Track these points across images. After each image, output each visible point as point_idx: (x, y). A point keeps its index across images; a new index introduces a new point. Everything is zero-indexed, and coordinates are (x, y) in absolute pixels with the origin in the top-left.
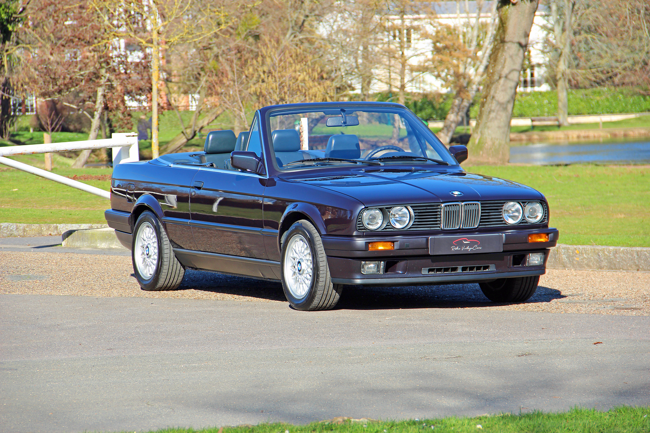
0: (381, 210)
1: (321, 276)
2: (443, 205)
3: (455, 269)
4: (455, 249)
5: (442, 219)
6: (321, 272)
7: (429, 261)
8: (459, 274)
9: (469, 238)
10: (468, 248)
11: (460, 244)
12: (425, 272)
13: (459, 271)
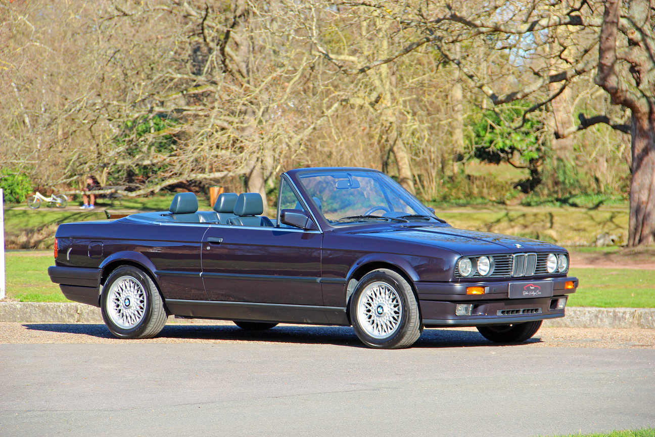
0: (470, 259)
1: (412, 317)
2: (514, 256)
3: (518, 311)
4: (525, 294)
5: (513, 268)
6: (413, 314)
7: (502, 304)
8: (520, 316)
9: (534, 285)
10: (533, 293)
11: (529, 290)
12: (499, 313)
13: (521, 313)
